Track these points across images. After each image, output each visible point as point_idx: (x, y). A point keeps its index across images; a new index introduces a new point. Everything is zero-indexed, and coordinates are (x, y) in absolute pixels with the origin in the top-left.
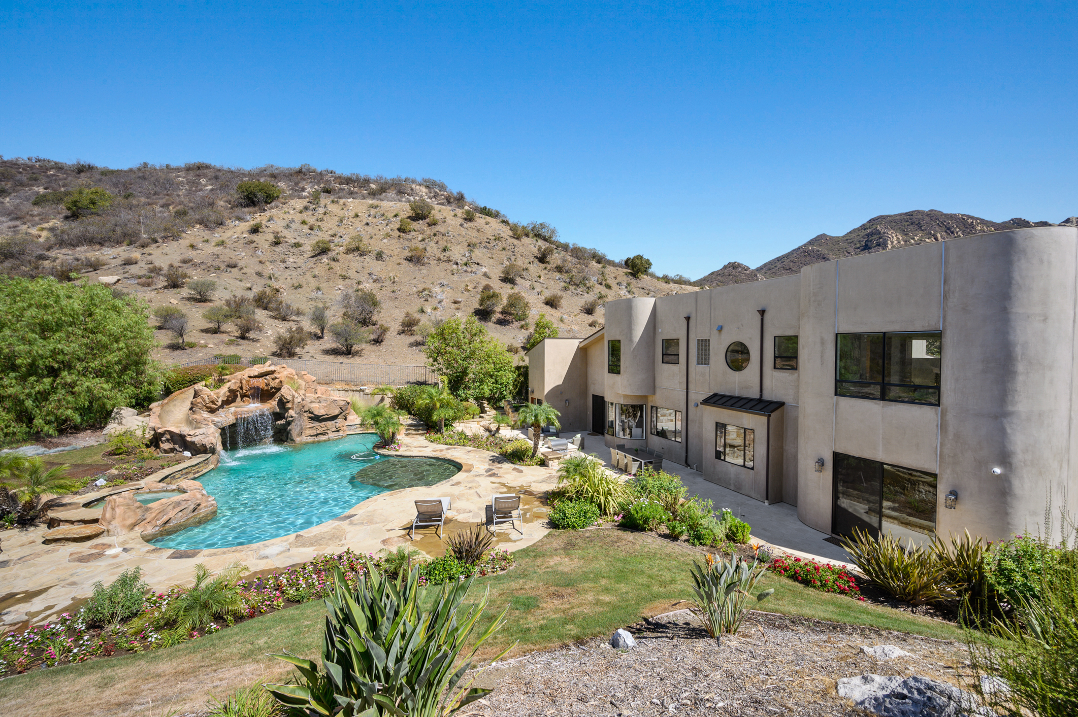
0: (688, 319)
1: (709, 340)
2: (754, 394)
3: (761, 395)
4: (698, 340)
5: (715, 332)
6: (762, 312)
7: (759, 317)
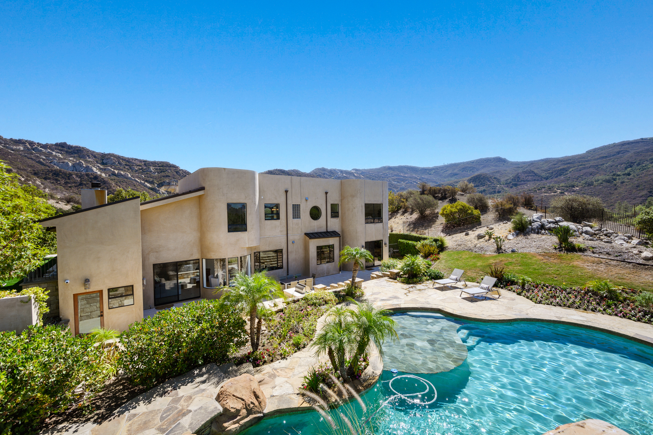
0: (286, 192)
1: (300, 205)
2: (324, 230)
3: (327, 230)
4: (293, 205)
5: (304, 200)
6: (326, 193)
7: (324, 195)
